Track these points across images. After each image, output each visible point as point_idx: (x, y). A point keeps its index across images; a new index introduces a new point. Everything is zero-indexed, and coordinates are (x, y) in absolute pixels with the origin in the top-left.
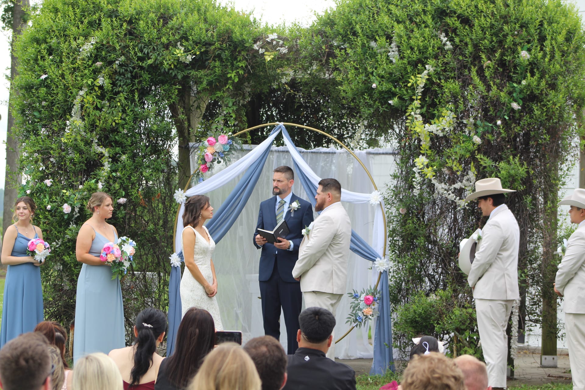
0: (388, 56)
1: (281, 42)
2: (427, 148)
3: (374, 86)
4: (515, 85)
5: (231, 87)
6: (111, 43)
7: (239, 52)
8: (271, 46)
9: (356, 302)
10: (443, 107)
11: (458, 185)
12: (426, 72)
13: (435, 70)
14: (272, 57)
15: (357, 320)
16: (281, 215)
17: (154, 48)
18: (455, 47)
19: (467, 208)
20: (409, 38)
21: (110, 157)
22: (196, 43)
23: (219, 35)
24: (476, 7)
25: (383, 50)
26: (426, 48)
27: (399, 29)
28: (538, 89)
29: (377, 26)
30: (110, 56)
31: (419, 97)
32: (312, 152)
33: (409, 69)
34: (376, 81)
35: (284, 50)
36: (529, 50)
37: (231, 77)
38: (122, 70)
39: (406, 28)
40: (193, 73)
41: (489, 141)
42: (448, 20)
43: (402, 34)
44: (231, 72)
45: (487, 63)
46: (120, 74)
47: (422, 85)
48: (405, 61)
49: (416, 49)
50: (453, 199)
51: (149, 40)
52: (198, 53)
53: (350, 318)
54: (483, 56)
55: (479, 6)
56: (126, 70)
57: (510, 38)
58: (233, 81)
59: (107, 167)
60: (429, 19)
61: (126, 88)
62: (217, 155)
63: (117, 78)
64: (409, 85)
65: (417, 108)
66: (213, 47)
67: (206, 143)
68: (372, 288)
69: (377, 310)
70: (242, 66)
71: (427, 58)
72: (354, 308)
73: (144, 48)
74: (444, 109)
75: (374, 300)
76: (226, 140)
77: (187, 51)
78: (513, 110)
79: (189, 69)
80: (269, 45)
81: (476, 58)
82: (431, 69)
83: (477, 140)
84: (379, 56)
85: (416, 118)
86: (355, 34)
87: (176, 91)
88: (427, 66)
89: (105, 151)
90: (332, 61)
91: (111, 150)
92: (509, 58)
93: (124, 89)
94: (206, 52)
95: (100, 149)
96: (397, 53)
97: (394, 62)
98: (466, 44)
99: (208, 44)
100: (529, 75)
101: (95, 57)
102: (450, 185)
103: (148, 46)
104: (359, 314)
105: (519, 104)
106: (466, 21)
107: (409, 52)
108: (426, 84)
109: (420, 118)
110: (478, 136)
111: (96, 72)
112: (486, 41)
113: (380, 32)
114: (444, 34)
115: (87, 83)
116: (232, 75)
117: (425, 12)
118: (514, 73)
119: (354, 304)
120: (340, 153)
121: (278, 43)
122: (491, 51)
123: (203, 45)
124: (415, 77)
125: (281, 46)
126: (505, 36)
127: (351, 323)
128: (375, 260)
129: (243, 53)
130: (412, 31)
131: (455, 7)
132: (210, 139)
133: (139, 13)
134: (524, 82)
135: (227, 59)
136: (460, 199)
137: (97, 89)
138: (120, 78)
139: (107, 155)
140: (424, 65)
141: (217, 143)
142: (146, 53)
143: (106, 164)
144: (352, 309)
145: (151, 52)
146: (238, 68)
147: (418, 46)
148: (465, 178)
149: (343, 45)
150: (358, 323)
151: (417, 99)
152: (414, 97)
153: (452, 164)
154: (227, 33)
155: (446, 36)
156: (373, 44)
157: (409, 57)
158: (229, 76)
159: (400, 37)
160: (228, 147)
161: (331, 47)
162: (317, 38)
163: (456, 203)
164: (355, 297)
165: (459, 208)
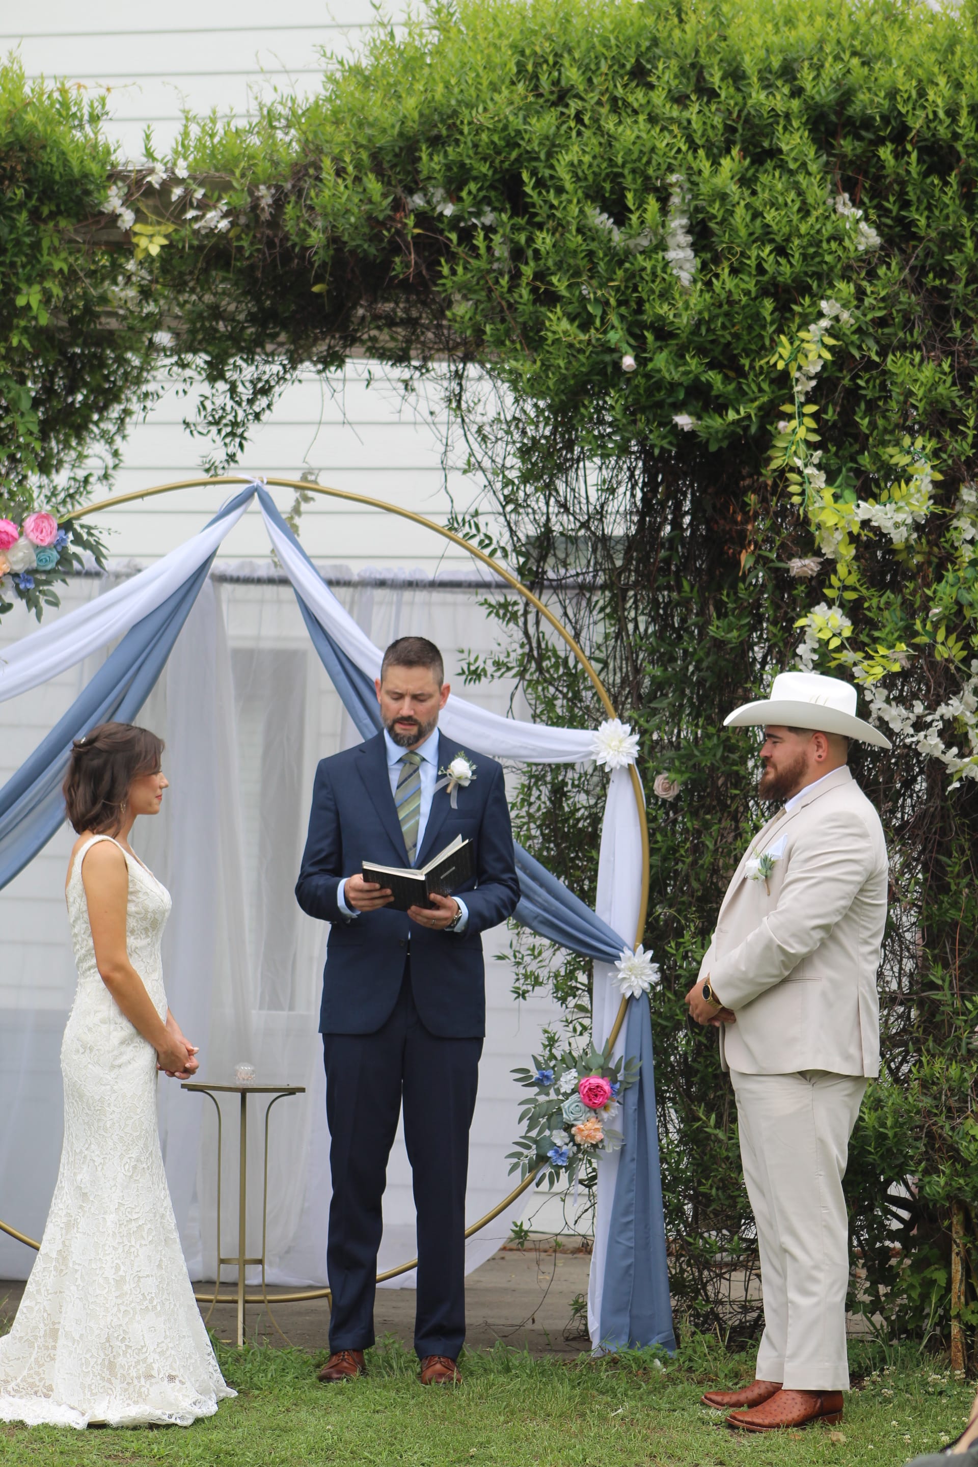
0: (667, 264)
1: (199, 194)
2: (849, 581)
3: (628, 362)
5: (26, 343)
8: (156, 202)
9: (542, 1098)
10: (884, 443)
12: (825, 323)
13: (854, 319)
14: (165, 242)
15: (543, 1160)
16: (412, 807)
18: (898, 239)
25: (645, 242)
29: (619, 159)
31: (809, 409)
33: (767, 308)
35: (216, 221)
37: (28, 307)
42: (848, 148)
44: (26, 287)
47: (814, 369)
50: (937, 754)
53: (519, 1154)
58: (34, 319)
60: (801, 144)
62: (9, 581)
65: (807, 445)
68: (600, 1048)
69: (618, 1127)
70: (60, 269)
71: (825, 278)
72: (535, 1120)
74: (891, 450)
75: (612, 1092)
76: (55, 532)
80: (154, 200)
82: (845, 316)
84: (644, 264)
85: (810, 480)
88: (824, 304)
96: (690, 253)
97: (685, 282)
102: (931, 708)
104: (558, 1142)
108: (826, 365)
109: (819, 479)
113: (632, 181)
114: (847, 197)
116: (30, 298)
119: (532, 1107)
121: (188, 193)
124: (791, 337)
125: (204, 206)
127: (523, 1174)
128: (619, 958)
131: (902, 109)
135: (18, 242)
136: (961, 755)
140: (816, 297)
141: (22, 541)
144: (526, 1122)
146: (46, 274)
148: (970, 685)
150: (547, 1170)
151: (802, 415)
152: (787, 408)
153: (933, 636)
154: (22, 149)
155: (856, 202)
156: (601, 220)
157: (761, 270)
158: (21, 301)
159: (723, 197)
160: (55, 556)
161: (425, 219)
162: (373, 185)
163: (944, 766)
164: (539, 1083)
165: (957, 785)
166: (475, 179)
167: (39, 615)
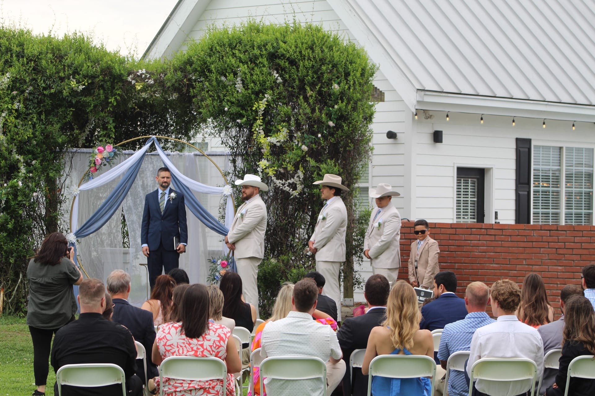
0: (235, 87)
1: (148, 76)
2: (268, 154)
3: (226, 109)
4: (331, 109)
5: (111, 109)
6: (22, 77)
7: (117, 83)
8: (140, 78)
9: (214, 266)
11: (291, 181)
12: (265, 99)
13: (272, 98)
14: (142, 86)
15: (215, 279)
16: (163, 203)
17: (54, 80)
18: (285, 80)
19: (298, 196)
20: (252, 75)
21: (24, 162)
22: (85, 77)
23: (102, 71)
24: (300, 52)
25: (231, 83)
26: (264, 82)
27: (243, 68)
28: (346, 111)
29: (226, 66)
30: (23, 87)
31: (261, 118)
32: (151, 155)
33: (253, 97)
34: (227, 106)
35: (151, 82)
36: (339, 84)
37: (111, 102)
38: (31, 97)
39: (248, 66)
40: (84, 99)
41: (312, 148)
42: (278, 61)
43: (247, 72)
44: (111, 97)
45: (310, 93)
46: (30, 100)
47: (263, 109)
48: (250, 91)
49: (258, 83)
50: (288, 190)
51: (50, 75)
52: (86, 84)
53: (210, 278)
54: (308, 89)
55: (303, 51)
56: (34, 97)
57: (326, 75)
58: (113, 104)
59: (23, 170)
60: (265, 61)
61: (35, 111)
62: (104, 159)
63: (28, 103)
64: (254, 108)
65: (260, 125)
66: (97, 80)
67: (96, 151)
68: (226, 255)
70: (119, 93)
71: (265, 89)
72: (212, 270)
73: (46, 80)
74: (279, 126)
75: (228, 264)
76: (112, 149)
77: (78, 82)
78: (329, 126)
79: (80, 96)
80: (139, 78)
81: (302, 89)
82: (270, 97)
83: (305, 148)
84: (229, 88)
85: (260, 133)
86: (210, 71)
87: (71, 112)
88: (266, 95)
89: (21, 158)
90: (192, 91)
91: (25, 157)
92: (325, 89)
93: (33, 111)
94: (92, 83)
95: (17, 157)
96: (241, 85)
97: (240, 91)
98: (294, 79)
99: (93, 77)
100: (340, 101)
101: (11, 88)
102: (286, 180)
103: (49, 79)
104: (217, 275)
105: (333, 123)
106: (292, 62)
107: (252, 85)
108: (265, 108)
109: (262, 132)
110: (306, 145)
111: (13, 98)
112: (309, 77)
113: (229, 70)
114: (275, 72)
115: (8, 107)
116: (112, 100)
117: (261, 55)
118: (330, 100)
119: (212, 268)
120: (174, 155)
121: (146, 76)
122: (313, 85)
123: (90, 78)
124: (258, 103)
125: (149, 79)
126: (322, 74)
127: (210, 282)
129: (119, 84)
130: (253, 69)
131: (285, 53)
132: (100, 148)
133: (41, 53)
134: (336, 107)
135: (108, 88)
136: (293, 191)
137: (14, 111)
138: (30, 103)
139: (22, 161)
140: (263, 94)
141: (105, 151)
142: (48, 84)
143: (22, 167)
144: (211, 271)
145: (52, 83)
146: (116, 94)
147: (259, 80)
148: (296, 175)
149: (199, 79)
150: (215, 281)
151: (259, 119)
152: (257, 118)
153: (287, 165)
154: (109, 69)
155: (277, 73)
156: (223, 78)
157: (252, 88)
158: (110, 100)
159: (245, 74)
160: (113, 153)
161: (190, 80)
162: (179, 73)
163: (290, 193)
164: (213, 262)
165: (292, 197)
166: (198, 71)
167: (111, 166)
